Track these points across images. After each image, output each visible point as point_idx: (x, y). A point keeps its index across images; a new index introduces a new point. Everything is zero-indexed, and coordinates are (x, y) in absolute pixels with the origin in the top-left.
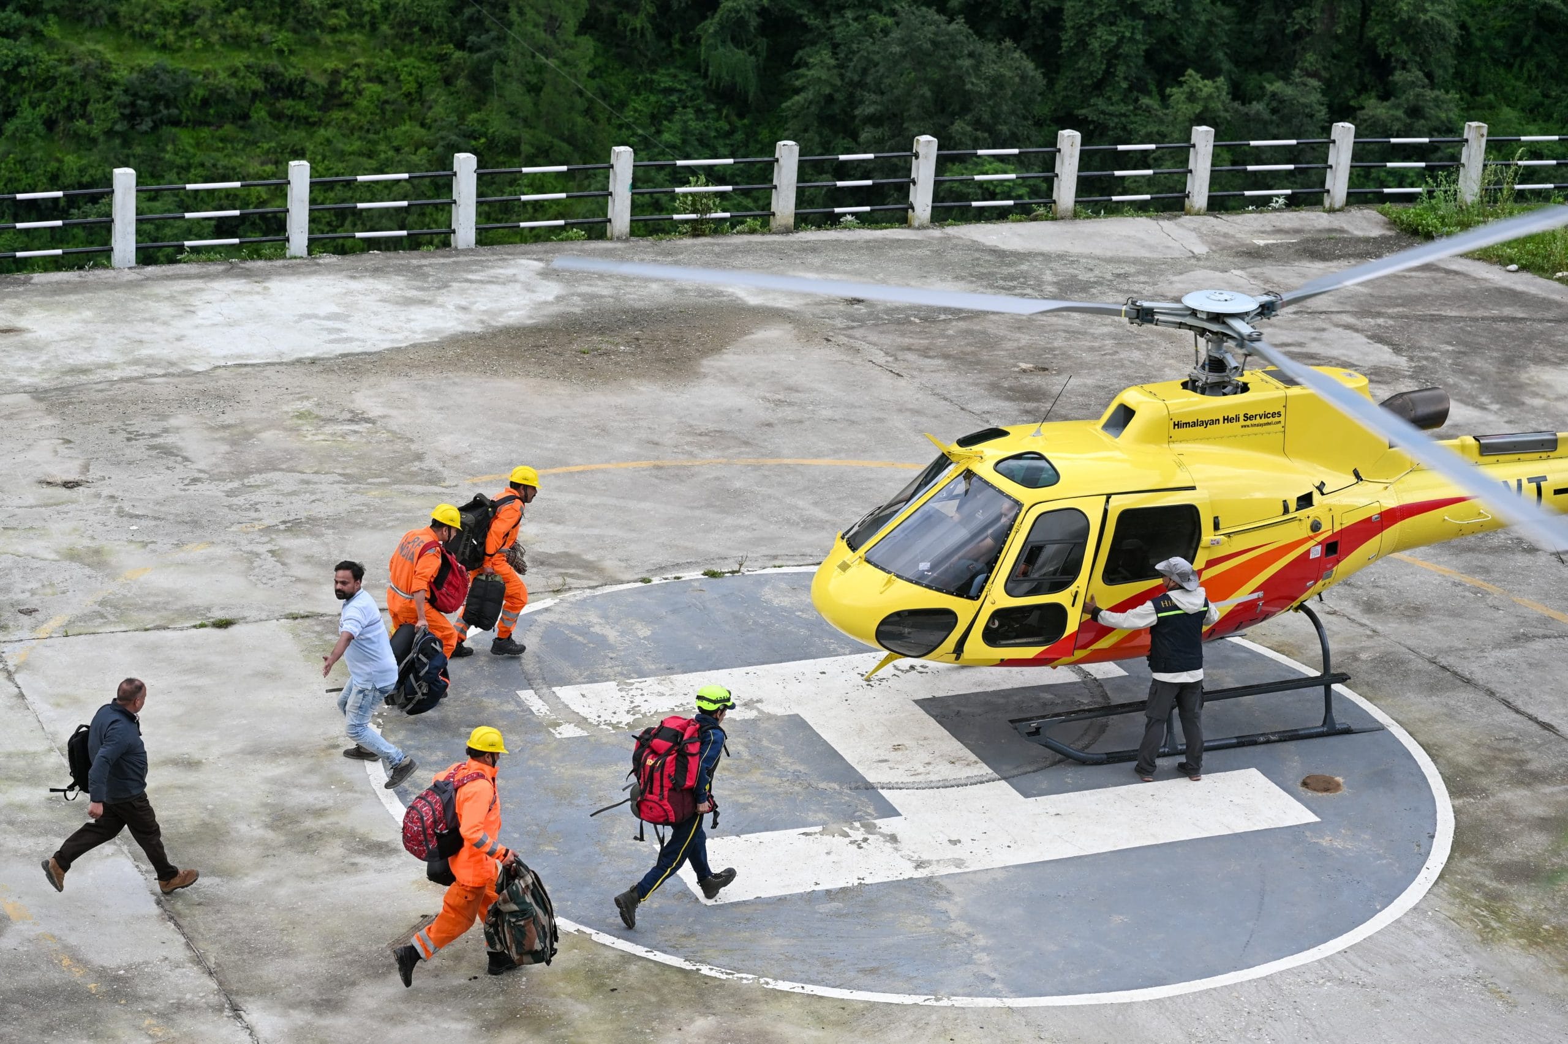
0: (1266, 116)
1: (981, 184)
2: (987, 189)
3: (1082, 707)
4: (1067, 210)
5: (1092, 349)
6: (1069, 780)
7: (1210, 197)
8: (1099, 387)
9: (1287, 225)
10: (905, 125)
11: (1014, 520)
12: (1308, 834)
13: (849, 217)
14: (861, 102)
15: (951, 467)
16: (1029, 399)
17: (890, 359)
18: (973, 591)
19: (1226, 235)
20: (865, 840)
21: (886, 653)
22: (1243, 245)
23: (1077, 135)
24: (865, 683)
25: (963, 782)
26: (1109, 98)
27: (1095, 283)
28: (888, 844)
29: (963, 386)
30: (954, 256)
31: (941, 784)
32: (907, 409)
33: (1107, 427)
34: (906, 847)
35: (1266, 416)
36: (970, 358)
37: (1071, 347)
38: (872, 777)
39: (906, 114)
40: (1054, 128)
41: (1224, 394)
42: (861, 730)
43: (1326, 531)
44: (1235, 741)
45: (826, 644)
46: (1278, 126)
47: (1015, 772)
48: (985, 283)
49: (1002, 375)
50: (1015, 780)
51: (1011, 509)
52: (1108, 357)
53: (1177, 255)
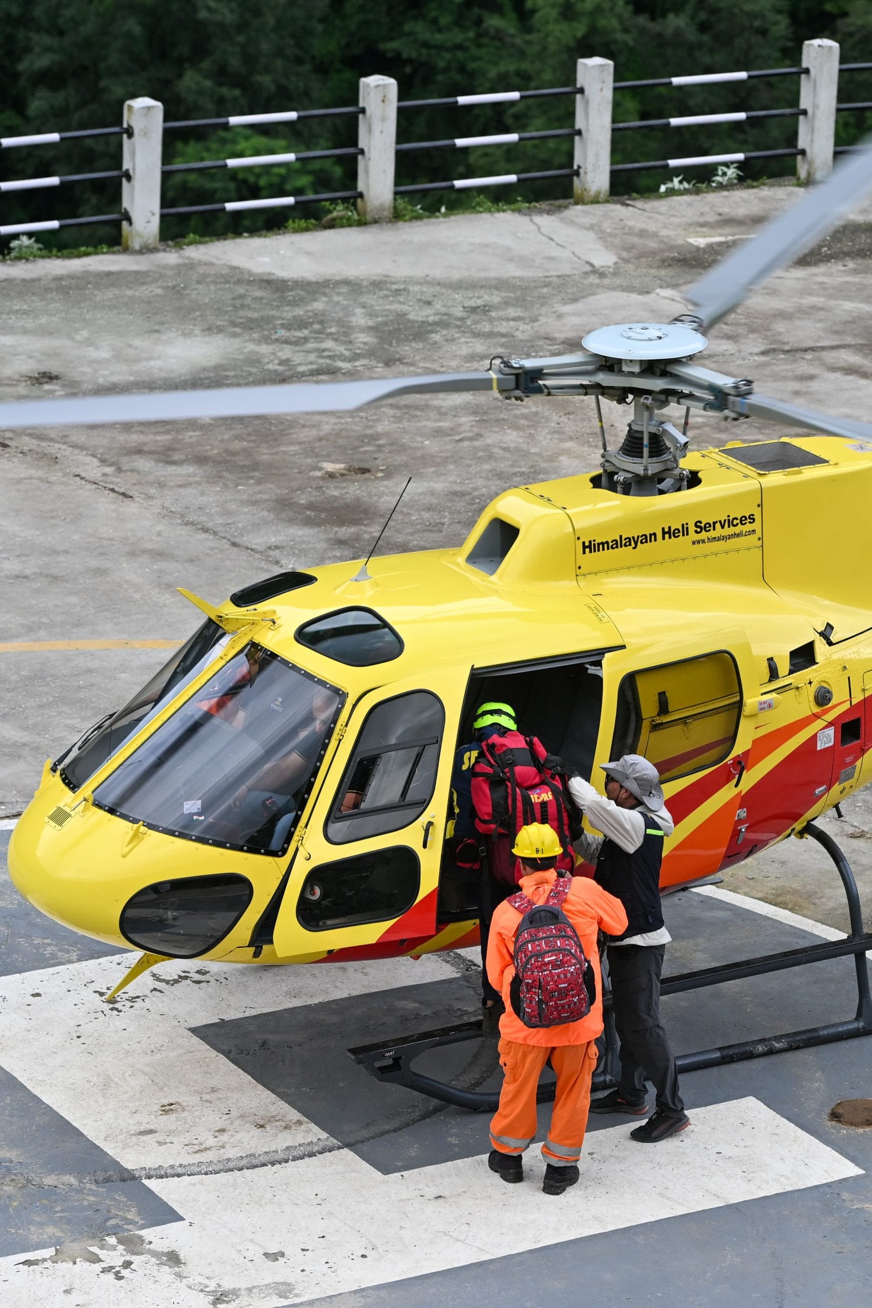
0: (691, 35)
1: (234, 174)
2: (245, 181)
3: (466, 1019)
4: (382, 207)
5: (439, 433)
6: (453, 1140)
7: (613, 173)
8: (455, 493)
9: (741, 212)
10: (102, 84)
11: (335, 720)
12: (846, 1195)
13: (25, 240)
14: (27, 49)
15: (224, 641)
16: (342, 522)
17: (109, 470)
18: (276, 842)
19: (643, 233)
20: (127, 1265)
21: (139, 954)
22: (672, 248)
23: (391, 83)
24: (106, 1007)
25: (281, 1156)
26: (435, 21)
27: (436, 324)
28: (165, 1269)
29: (233, 507)
30: (203, 294)
31: (244, 1162)
32: (144, 551)
33: (473, 558)
34: (195, 1271)
35: (731, 523)
36: (241, 460)
37: (405, 431)
38: (130, 1160)
39: (102, 65)
40: (348, 74)
41: (662, 492)
42: (107, 1084)
43: (840, 704)
44: (717, 1055)
45: (37, 947)
46: (711, 51)
47: (365, 1133)
48: (256, 336)
49: (295, 484)
50: (365, 1148)
51: (329, 701)
52: (466, 444)
53: (566, 269)
